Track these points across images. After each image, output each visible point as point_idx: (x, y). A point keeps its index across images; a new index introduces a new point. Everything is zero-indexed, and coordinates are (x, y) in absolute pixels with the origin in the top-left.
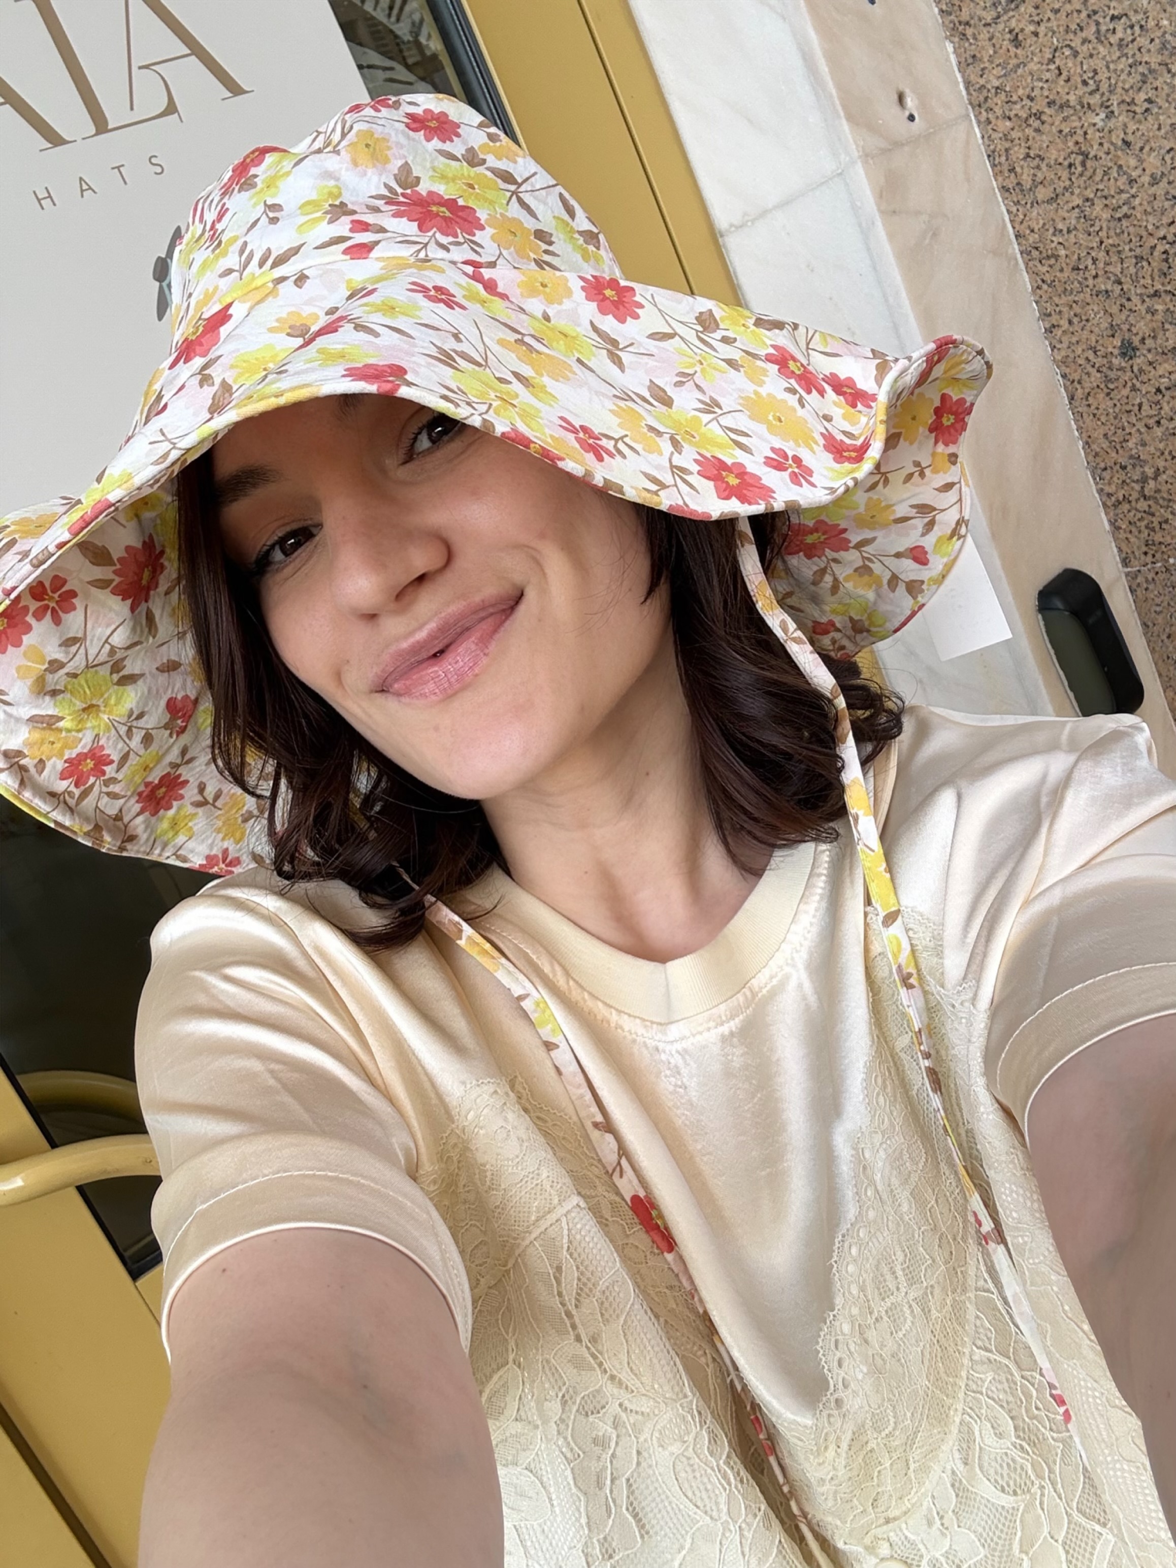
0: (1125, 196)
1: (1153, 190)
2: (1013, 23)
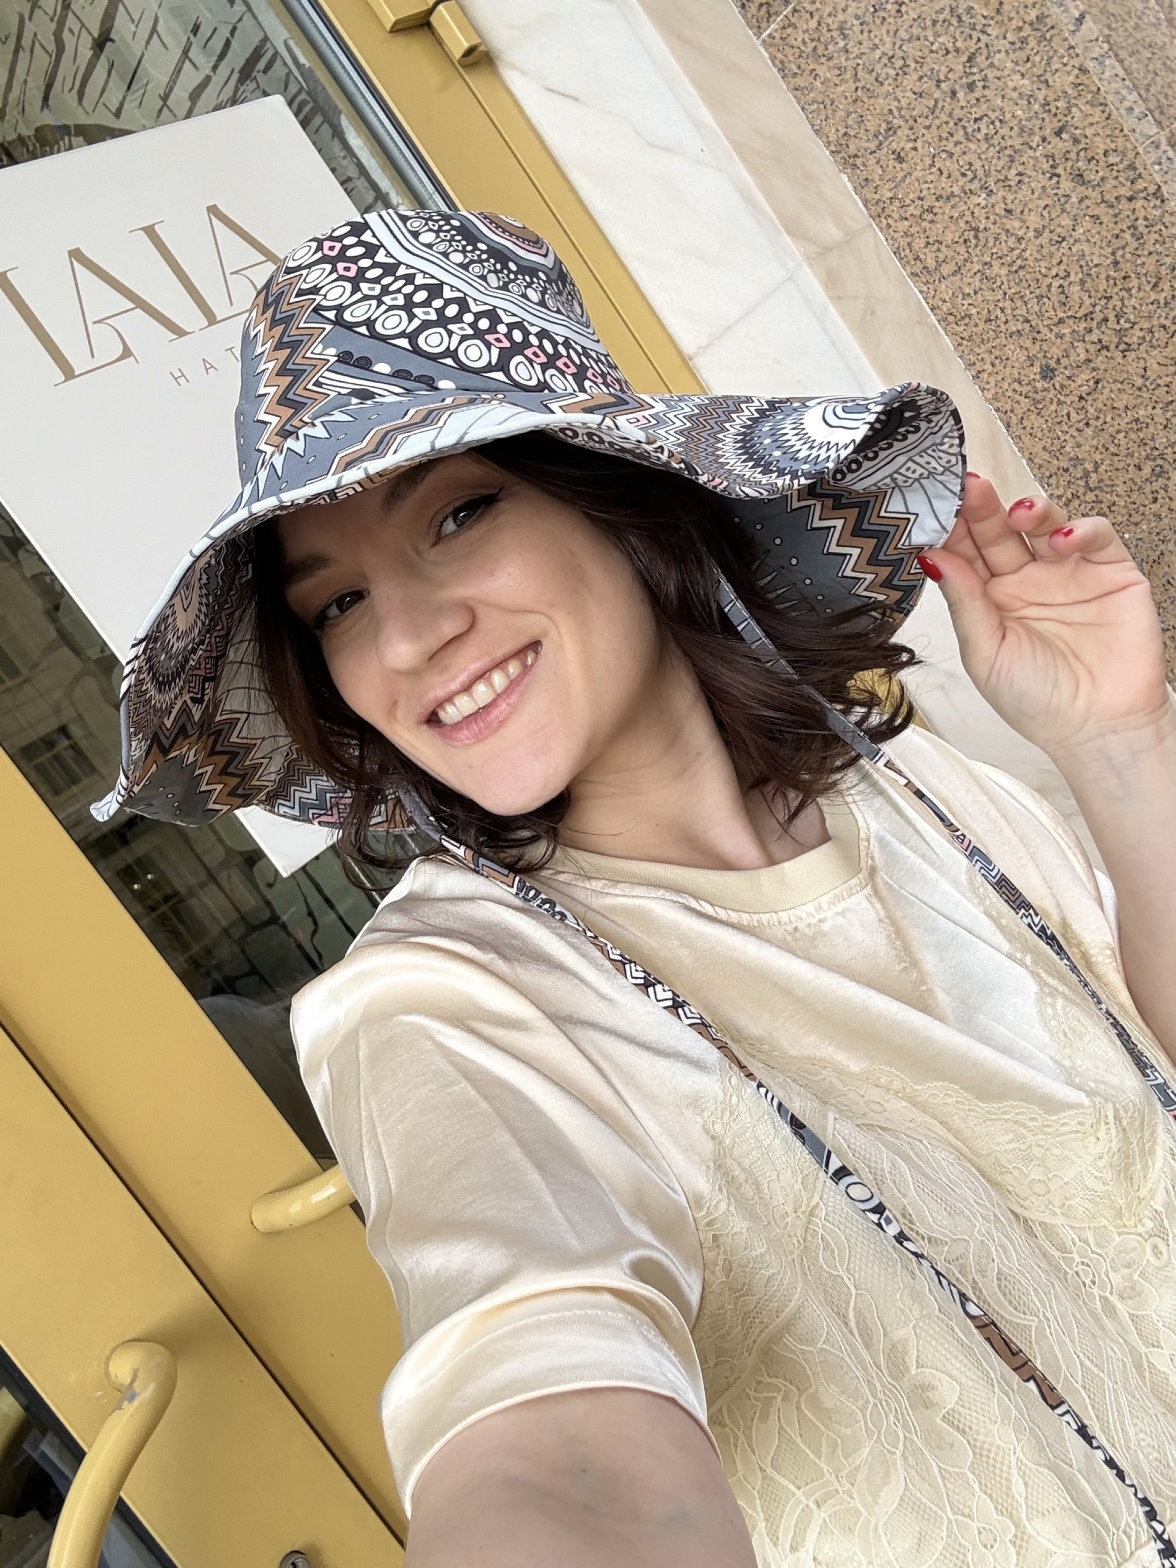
0: (1017, 252)
1: (1038, 242)
2: (894, 145)
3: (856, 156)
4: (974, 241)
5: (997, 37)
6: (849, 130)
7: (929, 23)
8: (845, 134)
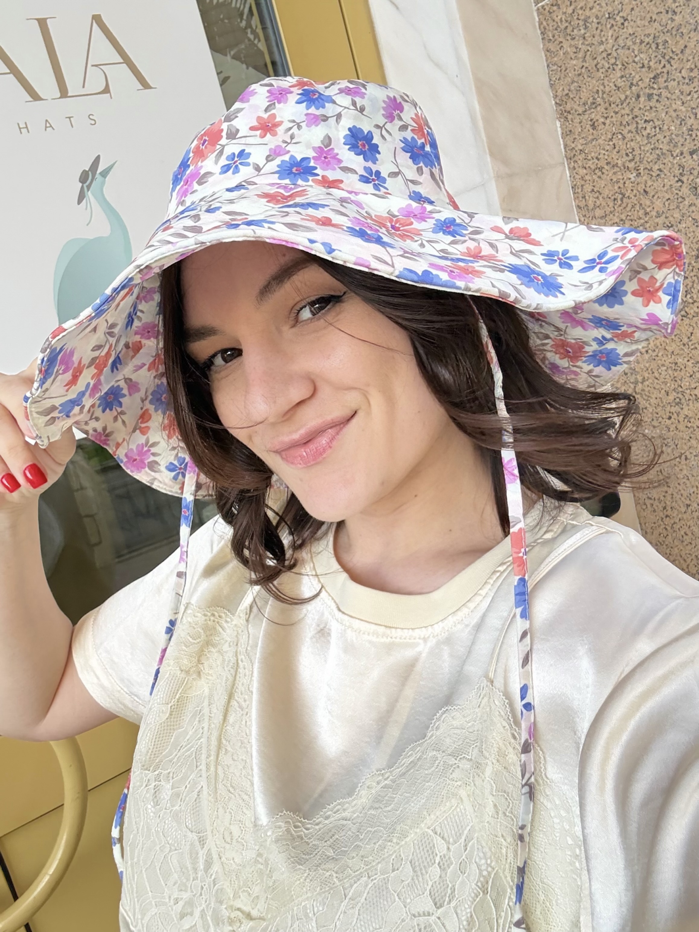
2: (593, 116)
3: (569, 112)
4: (620, 202)
5: (676, 69)
6: (570, 93)
7: (638, 41)
8: (567, 94)
